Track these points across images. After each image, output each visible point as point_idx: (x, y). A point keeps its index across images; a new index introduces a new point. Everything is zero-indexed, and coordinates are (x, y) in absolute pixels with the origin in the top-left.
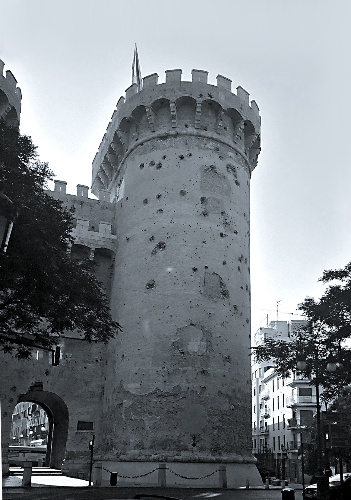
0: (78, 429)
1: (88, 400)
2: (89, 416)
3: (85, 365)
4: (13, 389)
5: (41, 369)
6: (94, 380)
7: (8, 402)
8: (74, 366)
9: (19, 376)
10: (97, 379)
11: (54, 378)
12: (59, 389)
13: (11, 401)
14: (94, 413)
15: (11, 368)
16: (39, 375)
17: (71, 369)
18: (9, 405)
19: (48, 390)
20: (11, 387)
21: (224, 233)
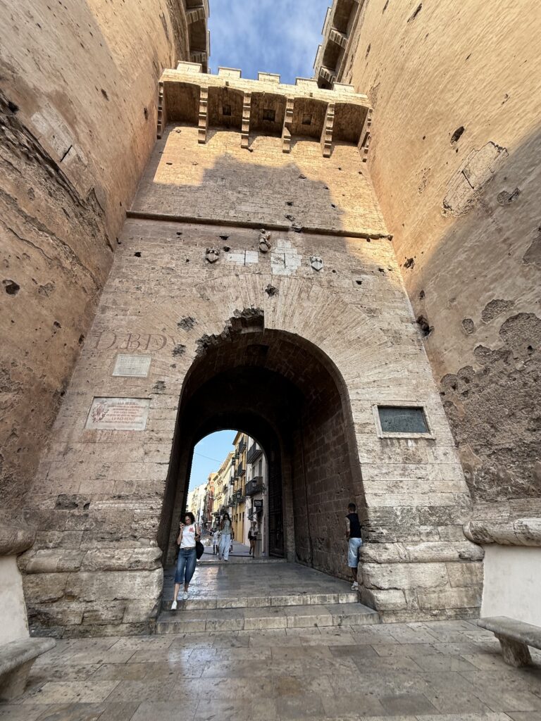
0: (384, 428)
1: (390, 350)
2: (404, 390)
3: (357, 277)
4: (187, 323)
5: (255, 283)
6: (389, 308)
7: (171, 354)
8: (331, 278)
9: (202, 296)
10: (395, 304)
11: (289, 302)
12: (306, 325)
13: (179, 351)
14: (414, 382)
15: (183, 280)
16: (252, 294)
17: (326, 284)
18: (172, 361)
19: (279, 327)
20: (181, 318)
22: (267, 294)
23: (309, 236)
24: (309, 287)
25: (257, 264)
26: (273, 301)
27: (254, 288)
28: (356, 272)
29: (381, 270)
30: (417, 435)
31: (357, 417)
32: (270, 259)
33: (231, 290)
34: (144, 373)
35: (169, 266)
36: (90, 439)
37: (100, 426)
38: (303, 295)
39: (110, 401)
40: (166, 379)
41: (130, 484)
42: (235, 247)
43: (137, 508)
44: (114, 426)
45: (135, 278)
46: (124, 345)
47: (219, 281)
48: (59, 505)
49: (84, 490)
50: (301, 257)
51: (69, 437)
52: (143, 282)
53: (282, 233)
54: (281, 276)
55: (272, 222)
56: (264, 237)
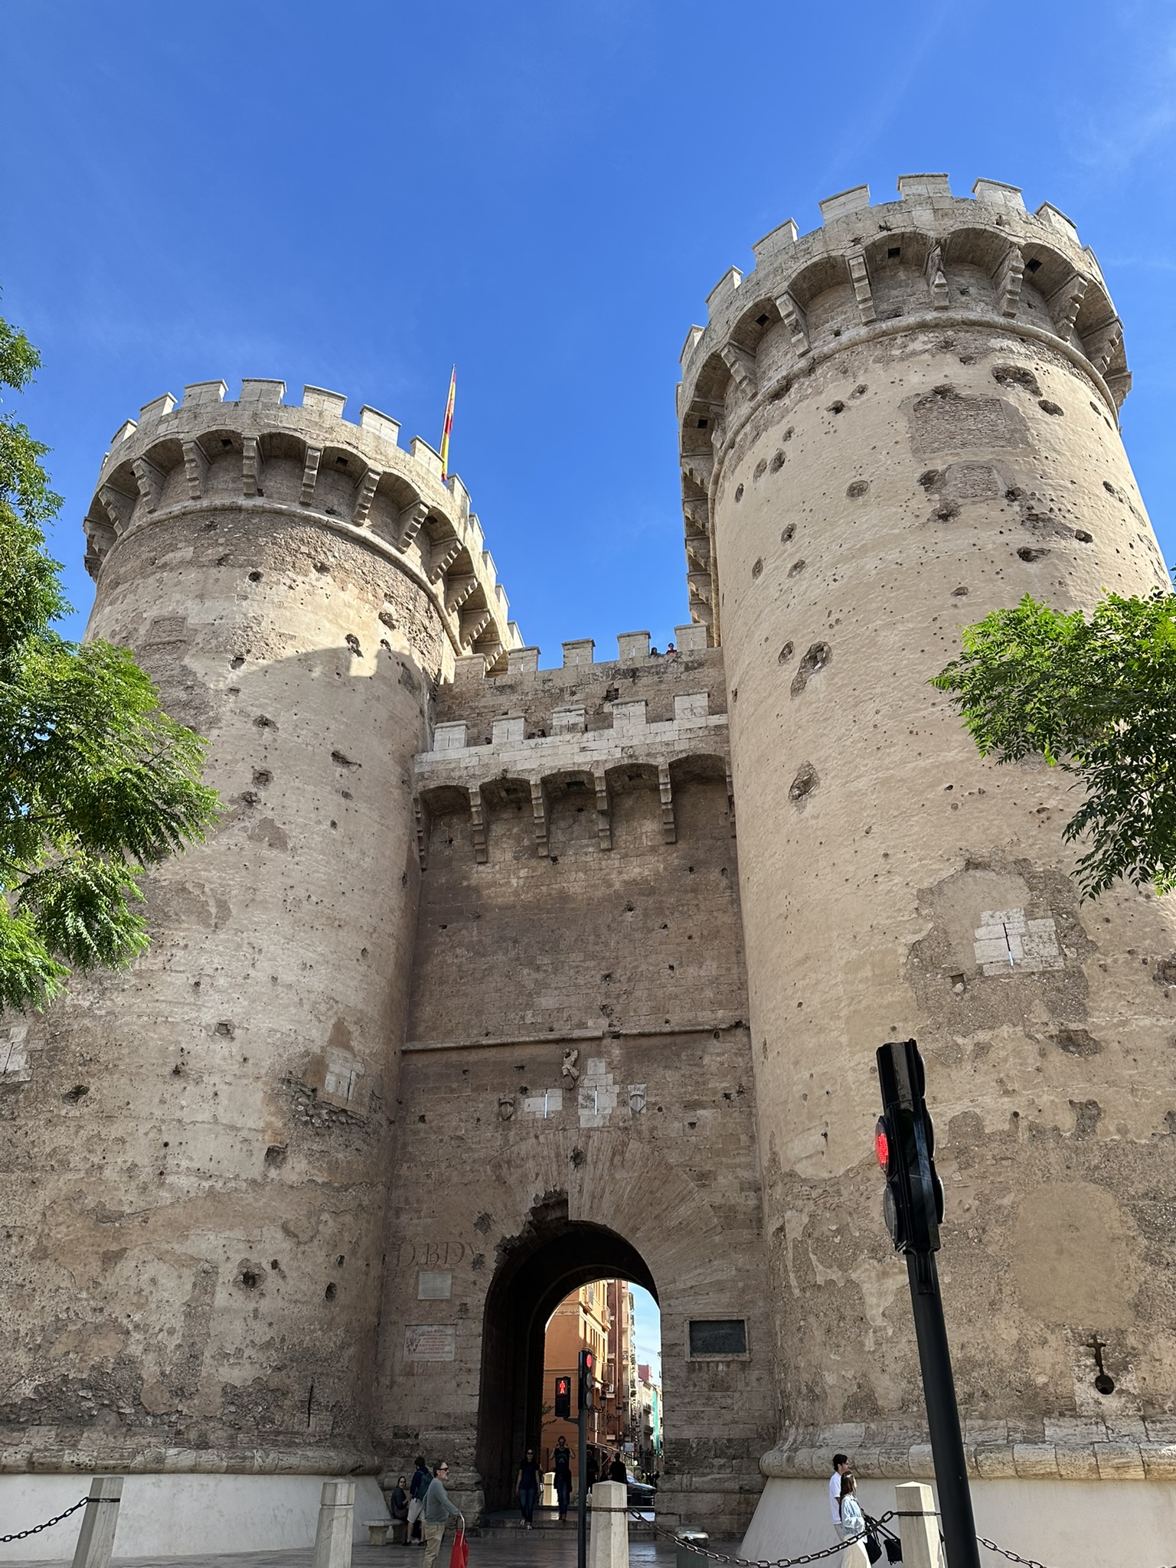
0: (694, 1350)
2: (725, 1298)
3: (690, 1117)
4: (484, 1222)
5: (558, 1147)
6: (728, 1166)
7: (469, 1268)
8: (655, 1123)
9: (499, 1178)
10: (737, 1160)
11: (598, 1172)
12: (618, 1209)
13: (478, 1262)
14: (741, 1285)
15: (476, 1156)
16: (554, 1167)
17: (646, 1134)
18: (472, 1276)
19: (585, 1218)
20: (477, 1216)
21: (1034, 546)
22: (572, 1165)
23: (631, 1043)
24: (625, 1144)
25: (561, 1112)
26: (579, 1175)
27: (558, 1155)
28: (691, 1106)
29: (727, 1096)
30: (730, 1357)
31: (665, 1336)
32: (576, 1100)
33: (530, 1164)
34: (447, 1295)
35: (459, 1133)
36: (409, 1372)
37: (416, 1357)
38: (618, 1158)
39: (420, 1330)
40: (468, 1300)
41: (448, 1415)
42: (535, 1084)
43: (457, 1438)
44: (427, 1357)
45: (423, 1159)
46: (423, 1260)
47: (515, 1149)
48: (396, 1435)
49: (412, 1422)
50: (617, 1089)
51: (392, 1370)
52: (432, 1164)
53: (594, 1044)
54: (590, 1129)
55: (582, 1025)
56: (567, 1065)
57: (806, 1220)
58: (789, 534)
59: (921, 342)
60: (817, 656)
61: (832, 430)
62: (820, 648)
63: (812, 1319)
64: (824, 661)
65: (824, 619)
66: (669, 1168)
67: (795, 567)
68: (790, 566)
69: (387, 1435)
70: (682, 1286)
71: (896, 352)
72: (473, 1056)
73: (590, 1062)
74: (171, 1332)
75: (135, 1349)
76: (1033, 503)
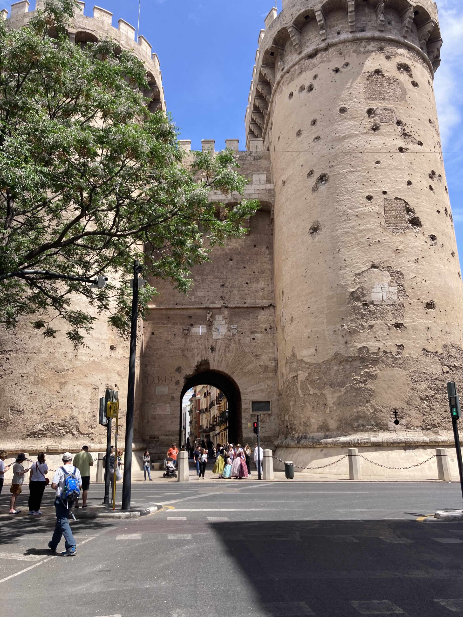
0: (253, 410)
1: (261, 376)
2: (264, 394)
3: (253, 336)
4: (179, 369)
5: (205, 345)
6: (265, 353)
7: (174, 384)
8: (241, 338)
9: (184, 355)
10: (269, 351)
11: (220, 354)
12: (227, 366)
13: (177, 383)
14: (269, 390)
15: (175, 347)
16: (204, 352)
17: (237, 341)
18: (175, 387)
19: (216, 368)
20: (176, 367)
21: (404, 147)
22: (211, 351)
23: (232, 310)
24: (230, 345)
25: (206, 333)
26: (213, 354)
27: (205, 348)
28: (253, 332)
29: (266, 330)
30: (265, 413)
31: (243, 406)
32: (212, 329)
33: (195, 350)
34: (166, 393)
35: (168, 339)
36: (154, 418)
37: (156, 413)
38: (227, 349)
39: (157, 405)
40: (174, 395)
41: (169, 431)
42: (196, 323)
43: (173, 438)
44: (160, 413)
45: (155, 347)
46: (157, 382)
47: (190, 345)
48: (151, 438)
49: (156, 433)
50: (227, 326)
51: (148, 417)
52: (158, 349)
53: (218, 310)
54: (217, 339)
55: (213, 303)
56: (208, 317)
57: (307, 375)
58: (314, 122)
59: (372, 46)
60: (323, 178)
61: (334, 81)
62: (325, 175)
63: (307, 404)
64: (326, 181)
65: (327, 164)
66: (245, 353)
67: (316, 138)
68: (314, 137)
69: (147, 438)
70: (249, 391)
71: (362, 49)
72: (172, 312)
73: (217, 317)
74: (86, 408)
75: (75, 414)
76: (405, 128)
